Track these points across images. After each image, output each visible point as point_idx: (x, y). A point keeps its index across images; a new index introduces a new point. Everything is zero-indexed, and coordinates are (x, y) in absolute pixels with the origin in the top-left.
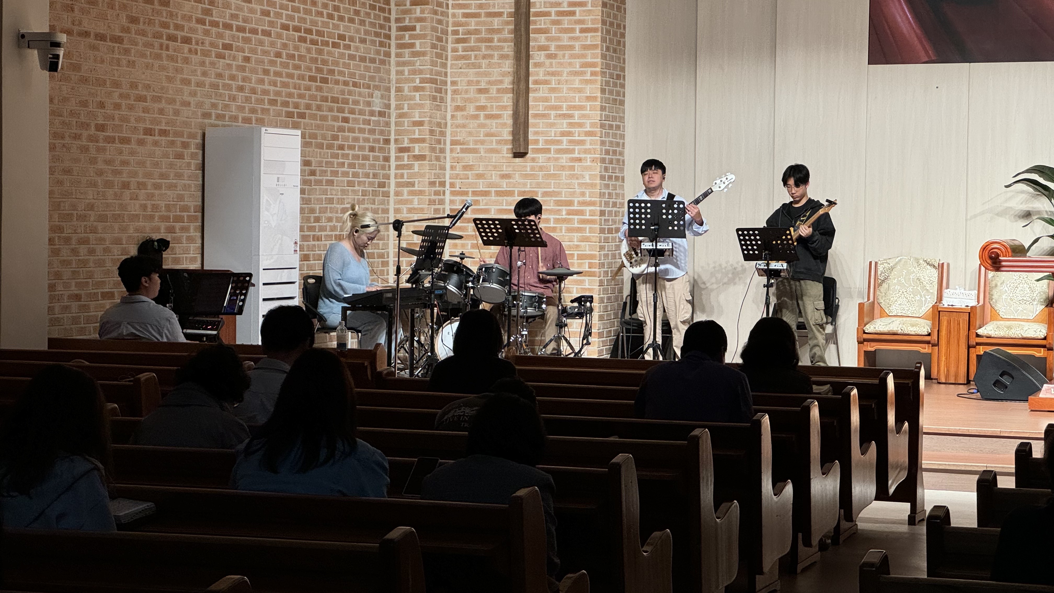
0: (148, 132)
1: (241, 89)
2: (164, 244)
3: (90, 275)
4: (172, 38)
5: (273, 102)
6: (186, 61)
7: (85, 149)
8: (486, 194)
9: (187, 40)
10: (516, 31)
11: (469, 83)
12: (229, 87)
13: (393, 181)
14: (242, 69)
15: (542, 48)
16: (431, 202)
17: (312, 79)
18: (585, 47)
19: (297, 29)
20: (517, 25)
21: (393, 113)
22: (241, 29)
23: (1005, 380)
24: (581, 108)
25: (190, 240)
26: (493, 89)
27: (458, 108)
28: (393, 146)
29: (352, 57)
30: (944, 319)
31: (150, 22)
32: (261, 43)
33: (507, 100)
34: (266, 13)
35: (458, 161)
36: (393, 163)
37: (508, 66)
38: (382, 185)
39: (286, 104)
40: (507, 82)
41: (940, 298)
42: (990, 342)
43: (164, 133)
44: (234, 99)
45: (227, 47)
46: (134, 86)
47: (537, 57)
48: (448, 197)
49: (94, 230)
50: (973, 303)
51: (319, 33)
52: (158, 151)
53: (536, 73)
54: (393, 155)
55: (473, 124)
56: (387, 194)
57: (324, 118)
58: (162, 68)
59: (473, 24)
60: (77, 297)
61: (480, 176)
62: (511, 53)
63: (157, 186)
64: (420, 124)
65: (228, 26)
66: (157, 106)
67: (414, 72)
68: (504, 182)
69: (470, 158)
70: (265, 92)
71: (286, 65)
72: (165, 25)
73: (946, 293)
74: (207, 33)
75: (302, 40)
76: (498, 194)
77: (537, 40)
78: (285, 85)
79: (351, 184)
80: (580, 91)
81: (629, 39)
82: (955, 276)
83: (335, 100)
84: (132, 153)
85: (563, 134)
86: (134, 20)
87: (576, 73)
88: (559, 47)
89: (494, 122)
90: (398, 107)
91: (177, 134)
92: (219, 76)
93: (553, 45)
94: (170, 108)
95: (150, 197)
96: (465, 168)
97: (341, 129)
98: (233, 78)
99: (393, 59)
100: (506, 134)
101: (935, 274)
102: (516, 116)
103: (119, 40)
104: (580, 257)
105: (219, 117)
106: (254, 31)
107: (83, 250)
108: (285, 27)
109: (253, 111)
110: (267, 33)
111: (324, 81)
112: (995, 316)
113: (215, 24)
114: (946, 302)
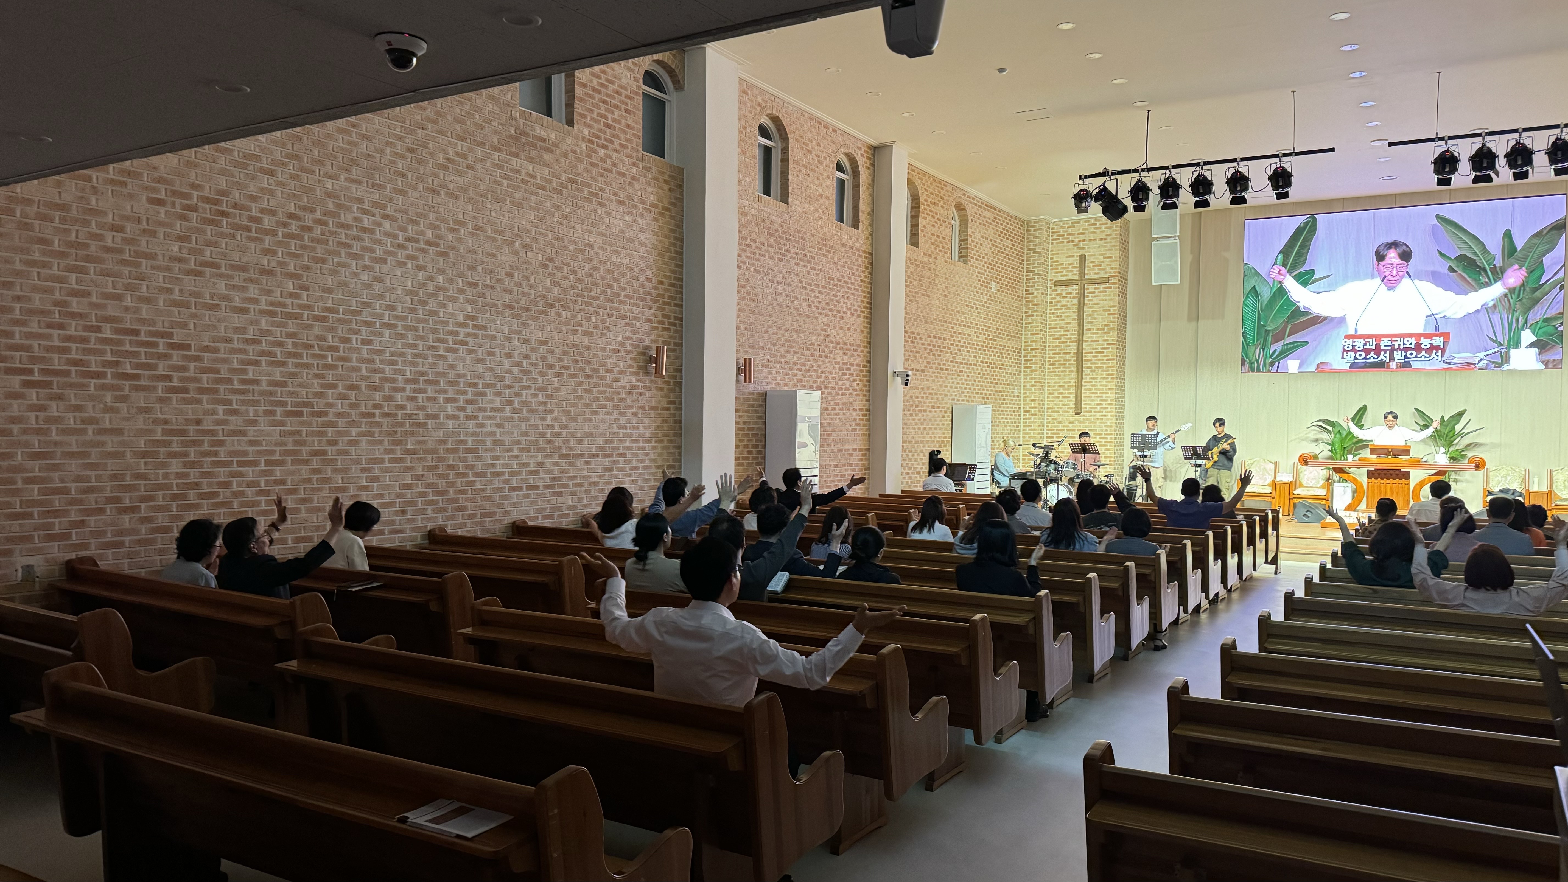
0: (933, 407)
1: (966, 388)
2: (939, 452)
3: (912, 465)
4: (942, 369)
5: (977, 393)
6: (946, 378)
7: (911, 415)
8: (1063, 430)
9: (947, 370)
10: (1077, 360)
11: (1055, 383)
12: (961, 388)
13: (1022, 425)
14: (966, 380)
15: (1088, 368)
16: (1039, 434)
17: (992, 383)
18: (1108, 367)
19: (986, 363)
20: (1078, 357)
21: (1022, 396)
22: (966, 364)
23: (1308, 514)
24: (1106, 393)
25: (947, 450)
26: (1066, 385)
27: (1050, 394)
28: (1022, 410)
29: (1007, 373)
30: (1278, 487)
31: (934, 363)
32: (973, 369)
33: (1073, 390)
34: (975, 357)
35: (1050, 416)
36: (1022, 417)
37: (1073, 375)
38: (1018, 426)
39: (982, 394)
40: (1073, 383)
41: (1275, 477)
42: (1299, 497)
43: (938, 407)
44: (963, 392)
45: (961, 371)
46: (928, 389)
47: (1086, 371)
48: (1045, 431)
49: (914, 447)
50: (1291, 479)
51: (995, 364)
52: (936, 415)
53: (1086, 379)
54: (1022, 414)
55: (1057, 400)
56: (1019, 430)
57: (996, 399)
58: (938, 381)
59: (1057, 357)
60: (908, 474)
61: (1060, 423)
62: (1075, 370)
63: (936, 429)
64: (1034, 400)
65: (961, 363)
66: (936, 396)
67: (1031, 379)
68: (1071, 425)
69: (1055, 415)
70: (975, 389)
71: (982, 378)
72: (939, 364)
73: (1278, 475)
74: (954, 366)
75: (988, 367)
76: (1068, 430)
77: (1086, 364)
78: (982, 386)
79: (1006, 426)
80: (1106, 386)
81: (1127, 363)
82: (1282, 467)
83: (1000, 391)
84: (927, 416)
85: (1098, 404)
86: (929, 363)
87: (1104, 378)
88: (1096, 367)
89: (1066, 399)
90: (1025, 393)
91: (943, 408)
92: (958, 383)
93: (1093, 366)
94: (940, 397)
95: (933, 433)
96: (1053, 419)
97: (1002, 403)
98: (963, 384)
99: (1022, 373)
100: (1072, 405)
101: (1273, 466)
102: (1076, 397)
103: (923, 371)
104: (1105, 457)
105: (958, 400)
106: (971, 364)
107: (910, 454)
108: (982, 362)
109: (970, 397)
110: (975, 365)
111: (996, 383)
112: (1301, 485)
113: (957, 362)
114: (1278, 479)
